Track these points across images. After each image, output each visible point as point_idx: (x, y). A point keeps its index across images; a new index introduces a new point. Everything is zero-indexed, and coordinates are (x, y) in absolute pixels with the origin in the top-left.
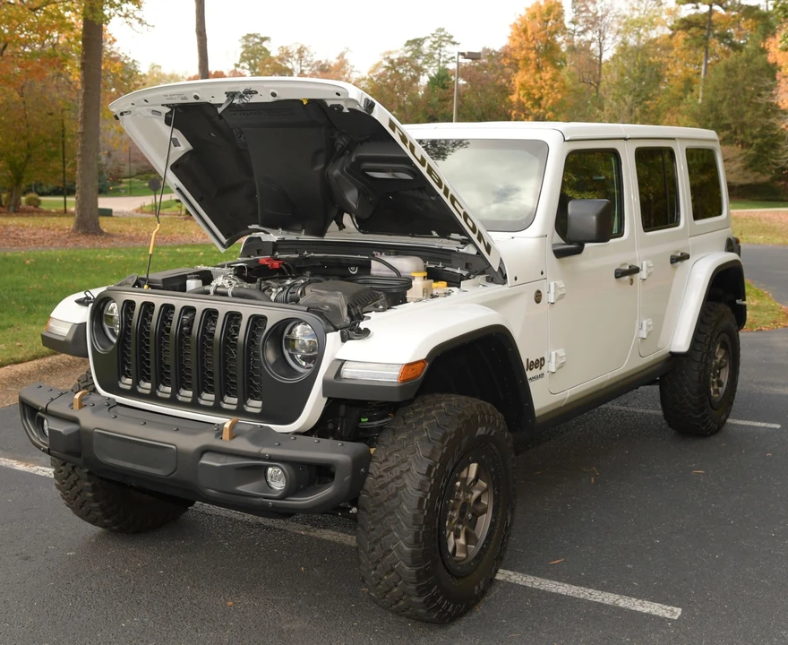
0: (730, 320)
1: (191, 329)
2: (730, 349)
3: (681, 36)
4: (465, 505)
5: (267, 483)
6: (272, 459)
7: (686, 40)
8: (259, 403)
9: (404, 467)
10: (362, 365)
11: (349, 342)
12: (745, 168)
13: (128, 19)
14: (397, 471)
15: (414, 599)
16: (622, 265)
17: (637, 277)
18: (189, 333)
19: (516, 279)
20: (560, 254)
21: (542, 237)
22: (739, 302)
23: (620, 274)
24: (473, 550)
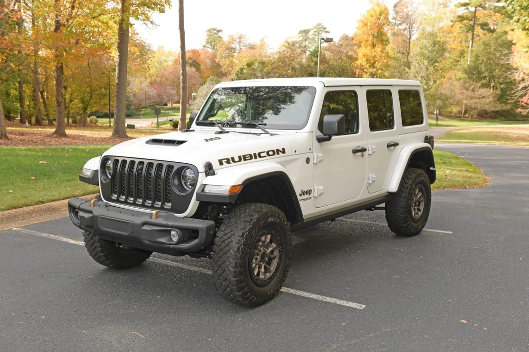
0: (425, 177)
1: (142, 172)
2: (425, 192)
3: (458, 25)
4: (264, 254)
5: (171, 237)
6: (172, 227)
7: (461, 28)
8: (170, 204)
9: (232, 233)
10: (216, 187)
11: (208, 177)
12: (494, 101)
13: (145, 22)
14: (229, 235)
15: (236, 293)
16: (357, 147)
17: (366, 153)
18: (141, 173)
19: (296, 152)
20: (320, 140)
21: (310, 132)
22: (431, 168)
23: (355, 152)
24: (268, 275)
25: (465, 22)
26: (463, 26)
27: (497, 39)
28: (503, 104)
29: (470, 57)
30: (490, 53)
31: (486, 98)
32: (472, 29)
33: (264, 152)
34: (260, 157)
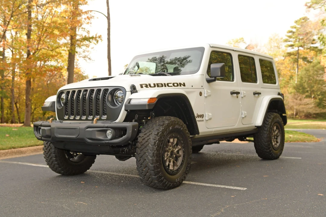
0: (280, 119)
1: (86, 96)
2: (280, 130)
3: (288, 59)
4: (172, 152)
5: (106, 135)
6: (107, 127)
8: (106, 116)
9: (150, 133)
10: (139, 100)
12: (315, 107)
14: (148, 134)
15: (153, 177)
16: (233, 91)
17: (239, 95)
19: (192, 86)
20: (209, 81)
21: (202, 75)
22: (284, 115)
23: (232, 93)
24: (176, 168)
25: (292, 56)
26: (291, 59)
27: (313, 67)
28: (321, 109)
29: (297, 79)
30: (310, 76)
31: (309, 105)
32: (296, 61)
33: (171, 83)
34: (168, 86)
